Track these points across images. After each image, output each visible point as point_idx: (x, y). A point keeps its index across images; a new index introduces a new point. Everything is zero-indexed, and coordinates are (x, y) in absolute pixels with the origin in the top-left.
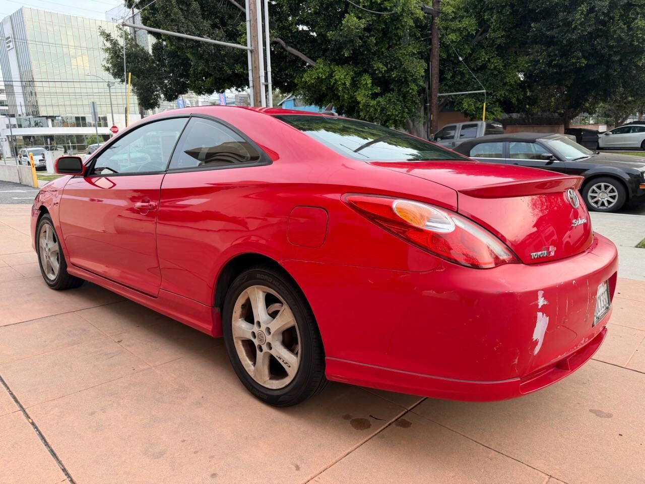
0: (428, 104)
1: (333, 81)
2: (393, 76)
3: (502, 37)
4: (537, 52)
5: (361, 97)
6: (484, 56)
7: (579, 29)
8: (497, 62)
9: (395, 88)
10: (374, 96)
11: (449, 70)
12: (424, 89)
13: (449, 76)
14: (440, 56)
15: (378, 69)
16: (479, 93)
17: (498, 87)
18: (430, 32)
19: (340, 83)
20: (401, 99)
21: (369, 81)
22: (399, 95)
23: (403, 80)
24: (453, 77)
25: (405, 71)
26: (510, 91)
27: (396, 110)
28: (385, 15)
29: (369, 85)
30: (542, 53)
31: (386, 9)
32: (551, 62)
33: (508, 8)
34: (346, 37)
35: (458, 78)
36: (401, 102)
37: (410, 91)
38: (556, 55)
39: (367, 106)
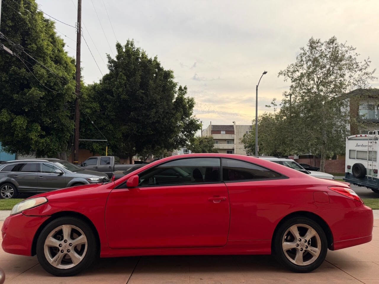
0: (73, 144)
1: (13, 124)
2: (55, 126)
3: (114, 115)
4: (133, 125)
5: (33, 136)
6: (103, 123)
7: (152, 119)
8: (111, 127)
9: (54, 133)
10: (42, 137)
11: (83, 127)
12: (72, 135)
13: (84, 130)
14: (80, 119)
15: (46, 121)
16: (100, 141)
17: (110, 139)
18: (74, 106)
19: (18, 126)
20: (58, 140)
21: (39, 128)
22: (56, 137)
23: (60, 129)
24: (85, 131)
25: (62, 124)
26: (116, 141)
27: (55, 146)
28: (54, 93)
29: (39, 130)
30: (135, 126)
31: (54, 89)
32: (138, 130)
33: (118, 103)
34: (28, 100)
35: (88, 132)
36: (57, 141)
37: (66, 136)
38: (140, 128)
39: (36, 142)
